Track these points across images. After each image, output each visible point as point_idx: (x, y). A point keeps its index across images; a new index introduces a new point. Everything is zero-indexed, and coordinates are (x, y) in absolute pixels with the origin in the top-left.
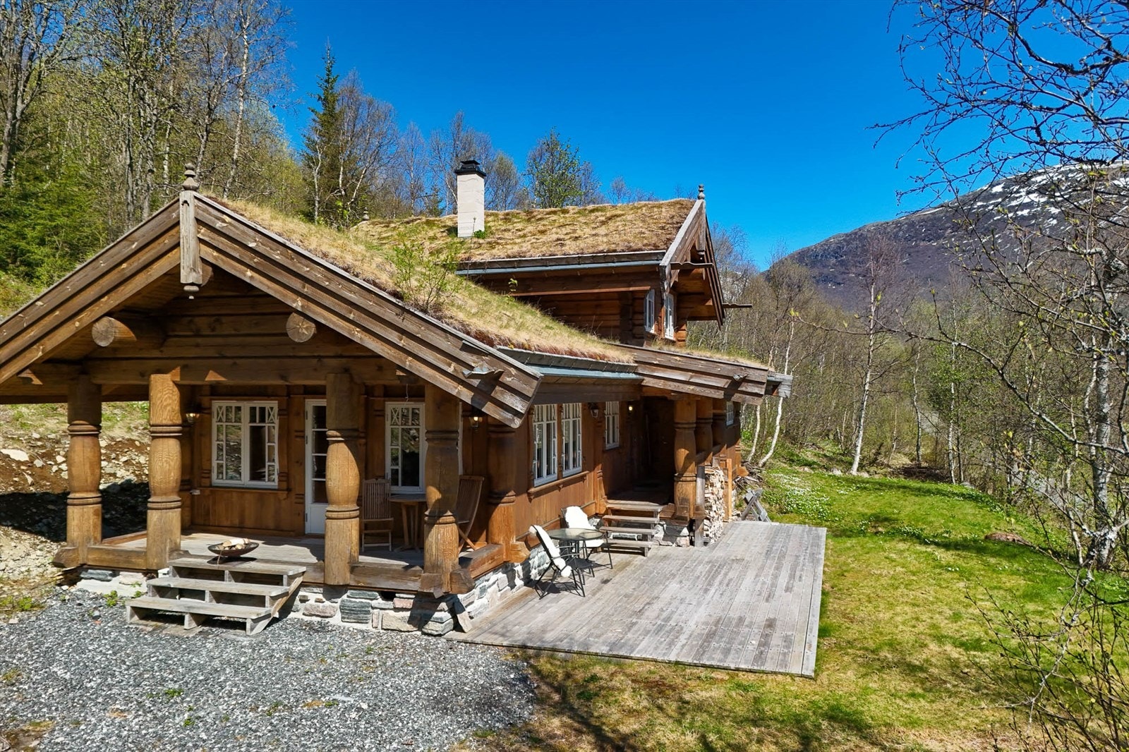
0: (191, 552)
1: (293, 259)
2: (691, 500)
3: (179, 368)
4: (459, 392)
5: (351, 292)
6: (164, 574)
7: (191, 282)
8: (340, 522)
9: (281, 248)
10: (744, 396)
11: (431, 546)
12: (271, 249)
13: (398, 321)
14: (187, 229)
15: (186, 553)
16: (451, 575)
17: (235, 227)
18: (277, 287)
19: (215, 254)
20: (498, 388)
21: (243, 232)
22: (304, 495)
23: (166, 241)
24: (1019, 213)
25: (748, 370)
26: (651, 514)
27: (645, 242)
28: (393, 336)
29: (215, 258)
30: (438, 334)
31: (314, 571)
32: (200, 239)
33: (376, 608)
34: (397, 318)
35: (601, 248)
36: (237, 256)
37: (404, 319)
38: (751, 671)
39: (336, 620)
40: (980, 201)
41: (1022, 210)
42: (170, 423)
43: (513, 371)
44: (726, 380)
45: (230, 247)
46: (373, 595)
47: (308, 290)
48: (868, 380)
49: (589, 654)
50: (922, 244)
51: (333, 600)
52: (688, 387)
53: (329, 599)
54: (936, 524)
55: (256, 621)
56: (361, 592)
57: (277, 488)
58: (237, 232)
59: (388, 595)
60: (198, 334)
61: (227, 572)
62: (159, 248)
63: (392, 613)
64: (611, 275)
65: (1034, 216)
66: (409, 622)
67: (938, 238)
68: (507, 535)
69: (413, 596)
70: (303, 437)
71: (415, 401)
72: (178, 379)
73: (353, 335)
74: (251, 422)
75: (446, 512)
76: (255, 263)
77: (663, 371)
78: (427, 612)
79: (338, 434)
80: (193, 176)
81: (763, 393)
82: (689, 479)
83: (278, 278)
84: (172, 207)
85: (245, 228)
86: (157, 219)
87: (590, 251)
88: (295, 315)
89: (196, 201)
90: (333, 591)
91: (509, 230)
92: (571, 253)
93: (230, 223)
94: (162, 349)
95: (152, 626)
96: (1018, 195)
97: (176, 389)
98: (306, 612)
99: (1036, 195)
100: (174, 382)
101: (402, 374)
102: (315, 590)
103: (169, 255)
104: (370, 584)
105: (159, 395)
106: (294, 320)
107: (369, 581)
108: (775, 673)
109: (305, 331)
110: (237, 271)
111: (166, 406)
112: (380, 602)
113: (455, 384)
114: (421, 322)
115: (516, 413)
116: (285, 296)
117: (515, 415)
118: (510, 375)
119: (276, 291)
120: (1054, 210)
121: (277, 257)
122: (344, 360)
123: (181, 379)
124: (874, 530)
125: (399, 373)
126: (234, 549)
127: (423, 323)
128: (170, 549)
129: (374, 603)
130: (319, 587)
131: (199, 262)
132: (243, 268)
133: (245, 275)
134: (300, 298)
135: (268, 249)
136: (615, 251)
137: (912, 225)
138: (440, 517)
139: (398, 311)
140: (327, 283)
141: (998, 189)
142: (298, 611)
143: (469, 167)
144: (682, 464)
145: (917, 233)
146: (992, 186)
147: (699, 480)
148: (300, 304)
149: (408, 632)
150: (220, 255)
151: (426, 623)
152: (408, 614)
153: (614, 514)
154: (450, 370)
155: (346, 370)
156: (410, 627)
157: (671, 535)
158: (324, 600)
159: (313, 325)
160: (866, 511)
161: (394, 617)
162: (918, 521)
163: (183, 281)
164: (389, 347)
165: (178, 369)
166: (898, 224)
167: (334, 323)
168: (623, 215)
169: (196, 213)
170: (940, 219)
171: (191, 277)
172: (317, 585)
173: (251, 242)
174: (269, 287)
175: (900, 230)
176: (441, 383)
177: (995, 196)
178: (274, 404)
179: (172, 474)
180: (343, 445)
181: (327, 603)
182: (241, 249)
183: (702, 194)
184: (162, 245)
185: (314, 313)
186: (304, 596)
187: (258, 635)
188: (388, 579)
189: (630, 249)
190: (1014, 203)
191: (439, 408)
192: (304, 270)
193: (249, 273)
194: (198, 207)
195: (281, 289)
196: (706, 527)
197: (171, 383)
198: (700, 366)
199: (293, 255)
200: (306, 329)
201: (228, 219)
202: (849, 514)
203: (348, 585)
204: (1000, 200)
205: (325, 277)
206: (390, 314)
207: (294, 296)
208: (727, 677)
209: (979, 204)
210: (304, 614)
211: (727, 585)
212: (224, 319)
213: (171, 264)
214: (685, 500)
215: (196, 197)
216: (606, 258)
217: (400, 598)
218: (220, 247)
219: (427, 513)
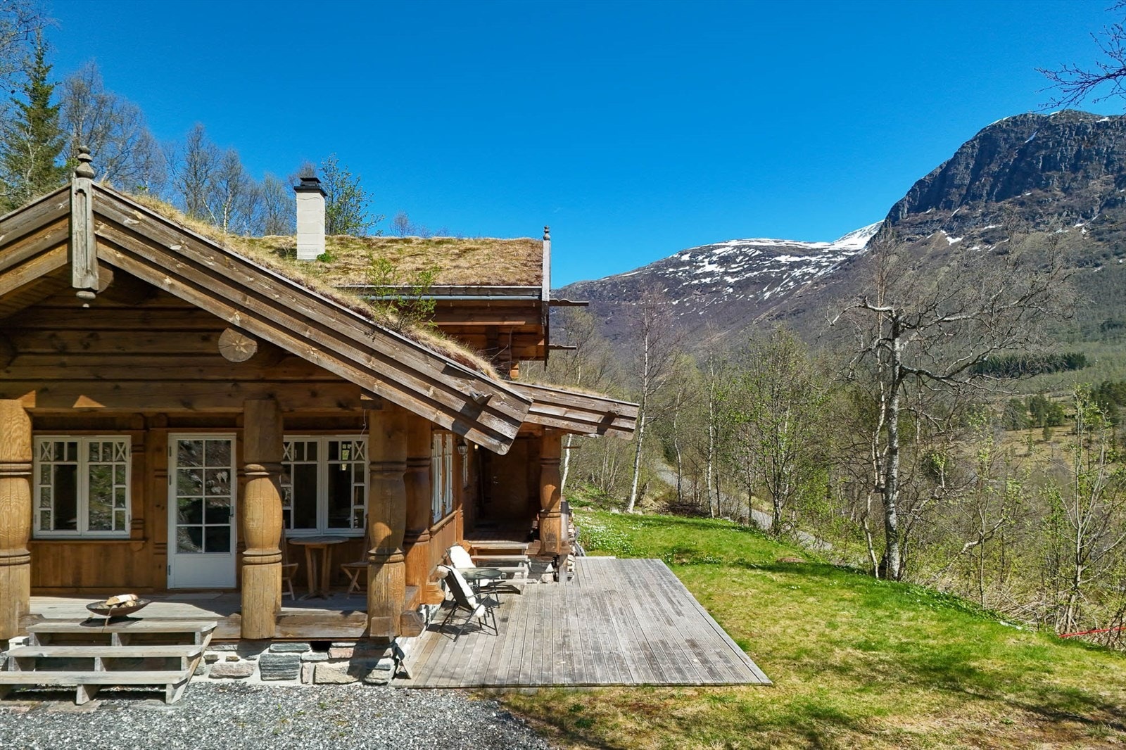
0: (46, 616)
1: (232, 267)
2: (558, 536)
3: (34, 392)
4: (437, 418)
5: (308, 306)
6: (18, 644)
7: (88, 286)
8: (265, 567)
9: (216, 254)
10: (616, 431)
11: (380, 587)
12: (201, 253)
13: (367, 341)
14: (82, 222)
15: (40, 617)
16: (401, 617)
17: (151, 226)
18: (208, 298)
19: (119, 255)
20: (484, 413)
21: (162, 232)
22: (166, 544)
23: (48, 237)
24: (703, 280)
25: (620, 405)
26: (519, 552)
27: (517, 277)
28: (360, 357)
29: (119, 260)
30: (414, 355)
31: (228, 625)
32: (97, 236)
33: (307, 661)
34: (366, 337)
35: (473, 280)
36: (152, 259)
37: (374, 338)
38: (716, 685)
39: (255, 680)
40: (672, 267)
41: (705, 278)
42: (20, 459)
43: (503, 396)
44: (600, 416)
45: (143, 249)
46: (303, 647)
47: (250, 303)
48: (643, 423)
49: (555, 686)
50: (623, 303)
51: (251, 657)
52: (563, 422)
53: (245, 657)
54: (731, 553)
55: (176, 686)
56: (287, 645)
57: (129, 537)
58: (154, 231)
59: (321, 645)
60: (63, 351)
61: (115, 635)
62: (36, 244)
63: (326, 664)
64: (485, 308)
65: (715, 284)
66: (349, 673)
67: (637, 299)
68: (423, 576)
69: (354, 644)
70: (166, 477)
71: (311, 434)
72: (32, 405)
73: (308, 355)
74: (91, 460)
75: (396, 550)
76: (178, 269)
77: (539, 406)
78: (370, 660)
79: (262, 468)
80: (88, 161)
81: (634, 428)
82: (555, 514)
83: (211, 288)
84: (59, 196)
85: (166, 228)
86: (35, 208)
87: (462, 282)
88: (231, 331)
89: (94, 191)
90: (249, 646)
91: (354, 256)
92: (442, 283)
93: (144, 221)
94: (9, 368)
95: (28, 705)
96: (701, 264)
97: (27, 418)
98: (214, 674)
99: (716, 265)
100: (25, 409)
101: (368, 398)
102: (227, 647)
103: (51, 253)
104: (302, 634)
105: (7, 425)
106: (228, 336)
107: (300, 632)
108: (738, 684)
109: (244, 349)
110: (150, 277)
111: (15, 439)
112: (310, 654)
113: (434, 409)
114: (395, 342)
115: (504, 439)
116: (218, 308)
117: (502, 442)
118: (499, 399)
119: (205, 302)
120: (730, 280)
121: (210, 264)
122: (268, 385)
123: (38, 404)
124: (679, 562)
125: (364, 397)
126: (123, 606)
127: (398, 344)
128: (20, 613)
129: (304, 656)
130: (234, 643)
131: (96, 264)
132: (159, 273)
133: (162, 283)
134: (238, 312)
135: (198, 253)
136: (489, 284)
137: (615, 285)
138: (389, 555)
139: (368, 330)
140: (277, 296)
141: (686, 258)
142: (202, 674)
143: (309, 184)
144: (549, 500)
145: (620, 293)
146: (682, 254)
147: (563, 516)
148: (238, 318)
149: (348, 683)
150: (127, 258)
151: (369, 671)
152: (347, 664)
153: (479, 554)
154: (429, 394)
155: (271, 396)
156: (350, 678)
157: (536, 572)
158: (239, 658)
159: (255, 343)
160: (666, 544)
161: (330, 669)
162: (715, 551)
163: (76, 284)
164: (353, 368)
165: (32, 394)
166: (603, 284)
167: (283, 341)
168: (478, 249)
169: (94, 205)
170: (637, 282)
171: (86, 280)
172: (230, 641)
173: (174, 245)
174: (196, 298)
175: (604, 289)
176: (417, 408)
177: (684, 264)
178: (126, 440)
179: (23, 522)
180: (267, 480)
181: (243, 661)
182: (157, 251)
183: (547, 235)
184: (42, 240)
185: (256, 328)
186: (212, 656)
187: (179, 703)
188: (324, 627)
189: (504, 283)
190: (699, 271)
191: (390, 437)
192: (247, 279)
193: (168, 280)
194: (98, 198)
195: (213, 301)
196: (569, 562)
197: (22, 410)
198: (575, 402)
199: (232, 262)
200: (245, 347)
201: (140, 216)
202: (652, 548)
203: (272, 638)
204: (687, 268)
205: (274, 288)
206: (357, 333)
207: (231, 310)
208: (696, 693)
209: (671, 270)
210: (211, 677)
211: (622, 614)
212: (102, 334)
213: (52, 264)
214: (552, 536)
215: (94, 187)
216: (479, 291)
217: (337, 647)
218: (128, 247)
219: (373, 551)
